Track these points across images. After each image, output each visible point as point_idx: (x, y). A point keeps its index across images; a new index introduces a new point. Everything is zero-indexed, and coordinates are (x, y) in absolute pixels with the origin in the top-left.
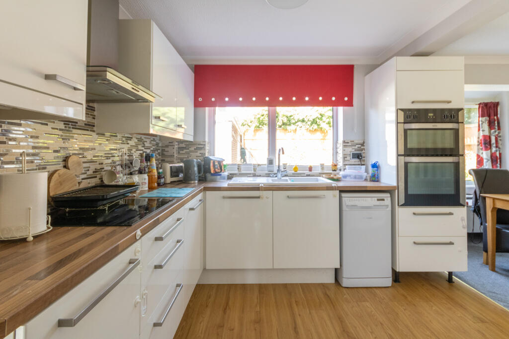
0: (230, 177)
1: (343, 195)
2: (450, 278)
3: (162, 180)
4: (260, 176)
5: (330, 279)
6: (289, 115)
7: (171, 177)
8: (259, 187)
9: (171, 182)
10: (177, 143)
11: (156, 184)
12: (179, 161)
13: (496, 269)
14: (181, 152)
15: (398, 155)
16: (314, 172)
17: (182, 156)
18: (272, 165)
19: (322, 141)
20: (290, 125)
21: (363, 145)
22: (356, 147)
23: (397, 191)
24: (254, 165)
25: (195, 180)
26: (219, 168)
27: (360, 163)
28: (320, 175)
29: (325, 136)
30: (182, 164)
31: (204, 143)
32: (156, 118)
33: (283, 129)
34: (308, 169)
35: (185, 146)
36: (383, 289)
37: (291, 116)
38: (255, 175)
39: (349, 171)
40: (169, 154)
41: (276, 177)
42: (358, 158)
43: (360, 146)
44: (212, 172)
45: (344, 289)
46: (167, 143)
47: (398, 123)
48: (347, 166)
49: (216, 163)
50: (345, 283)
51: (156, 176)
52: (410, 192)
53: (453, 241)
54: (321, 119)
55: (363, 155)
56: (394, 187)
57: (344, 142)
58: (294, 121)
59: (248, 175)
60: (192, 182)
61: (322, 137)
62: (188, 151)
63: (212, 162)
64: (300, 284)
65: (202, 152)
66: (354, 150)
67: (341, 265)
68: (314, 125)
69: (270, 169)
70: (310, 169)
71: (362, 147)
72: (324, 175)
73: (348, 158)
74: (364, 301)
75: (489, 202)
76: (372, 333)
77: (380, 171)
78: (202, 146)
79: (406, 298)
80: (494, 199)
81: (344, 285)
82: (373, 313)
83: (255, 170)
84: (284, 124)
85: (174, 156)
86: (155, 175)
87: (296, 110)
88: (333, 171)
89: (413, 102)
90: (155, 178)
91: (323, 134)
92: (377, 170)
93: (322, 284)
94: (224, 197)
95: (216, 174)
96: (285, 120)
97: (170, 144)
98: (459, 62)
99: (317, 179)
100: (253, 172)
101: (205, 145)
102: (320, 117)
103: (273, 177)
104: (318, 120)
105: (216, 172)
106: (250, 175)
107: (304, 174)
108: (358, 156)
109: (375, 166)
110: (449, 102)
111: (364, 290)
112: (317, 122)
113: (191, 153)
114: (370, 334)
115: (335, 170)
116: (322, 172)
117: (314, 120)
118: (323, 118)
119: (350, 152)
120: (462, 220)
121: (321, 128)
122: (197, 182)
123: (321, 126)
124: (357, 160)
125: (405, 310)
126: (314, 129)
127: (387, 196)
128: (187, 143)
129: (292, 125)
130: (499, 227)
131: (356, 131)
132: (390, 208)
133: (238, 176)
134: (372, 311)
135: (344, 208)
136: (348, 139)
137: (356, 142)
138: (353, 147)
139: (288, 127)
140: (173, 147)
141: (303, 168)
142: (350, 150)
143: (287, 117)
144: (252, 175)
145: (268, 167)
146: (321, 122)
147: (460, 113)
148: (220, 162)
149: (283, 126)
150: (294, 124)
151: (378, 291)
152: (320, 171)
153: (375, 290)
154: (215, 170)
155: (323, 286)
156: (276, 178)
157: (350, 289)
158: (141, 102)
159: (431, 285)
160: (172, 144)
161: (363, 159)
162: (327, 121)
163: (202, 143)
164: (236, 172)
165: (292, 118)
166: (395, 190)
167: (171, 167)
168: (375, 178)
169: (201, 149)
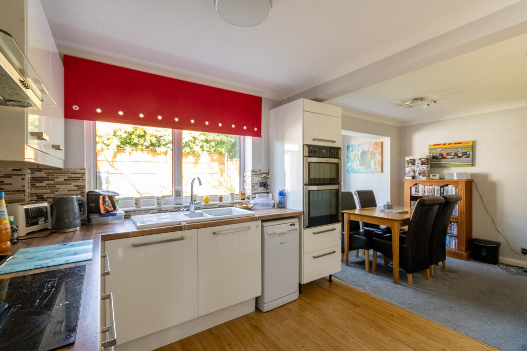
0: (128, 216)
1: (265, 224)
2: (330, 279)
3: (16, 235)
4: (167, 211)
5: (251, 309)
6: (159, 135)
7: (27, 226)
8: (181, 227)
9: (28, 234)
10: (29, 171)
11: (9, 243)
12: (35, 198)
13: (349, 264)
14: (37, 184)
15: (305, 185)
16: (224, 202)
17: (41, 191)
18: (179, 197)
19: (195, 164)
20: (159, 146)
21: (268, 174)
22: (263, 176)
23: (303, 216)
24: (158, 198)
25: (75, 226)
26: (110, 205)
27: (266, 191)
28: (233, 205)
29: (197, 160)
30: (45, 204)
31: (82, 171)
32: (33, 134)
33: (152, 150)
34: (218, 199)
35: (46, 176)
36: (294, 303)
37: (161, 137)
38: (160, 211)
39: (259, 200)
40: (14, 189)
41: (188, 210)
42: (264, 186)
43: (265, 175)
44: (102, 211)
45: (265, 314)
46: (9, 170)
47: (304, 156)
48: (257, 195)
49: (107, 199)
50: (266, 307)
51: (9, 229)
52: (311, 216)
53: (335, 250)
54: (194, 142)
55: (268, 183)
56: (301, 212)
57: (253, 171)
58: (164, 143)
59: (152, 211)
60: (71, 230)
61: (194, 161)
62: (52, 182)
63: (101, 197)
64: (224, 323)
65: (79, 183)
66: (261, 179)
67: (263, 292)
68: (186, 147)
69: (178, 201)
70: (221, 199)
71: (267, 176)
72: (237, 205)
73: (256, 187)
74: (286, 320)
75: (346, 216)
76: (303, 347)
77: (286, 198)
78: (79, 175)
79: (312, 305)
80: (349, 214)
81: (265, 311)
82: (296, 328)
83: (158, 204)
84: (152, 145)
85: (24, 191)
86: (7, 229)
87: (166, 131)
88: (242, 200)
89: (314, 140)
90: (7, 233)
91: (196, 158)
92: (284, 198)
93: (244, 316)
94: (135, 246)
95: (108, 213)
96: (154, 141)
97: (15, 172)
98: (338, 112)
99: (230, 209)
100: (155, 206)
101: (84, 173)
102: (193, 140)
103: (183, 211)
104: (191, 144)
105: (109, 211)
106: (154, 211)
107: (216, 205)
108: (264, 185)
109: (282, 194)
110: (334, 142)
111: (281, 308)
112: (189, 145)
113: (58, 186)
114: (301, 348)
115: (244, 199)
116: (232, 202)
117: (186, 143)
118: (196, 141)
119: (258, 181)
120: (339, 233)
121: (194, 152)
122: (78, 228)
123: (193, 150)
124: (263, 188)
125: (315, 315)
126: (187, 151)
127: (295, 221)
128: (51, 171)
129: (162, 146)
130: (351, 233)
131: (263, 160)
132: (298, 232)
133: (138, 214)
134: (295, 327)
135: (266, 236)
136: (256, 169)
137: (263, 171)
138: (261, 176)
139: (157, 149)
140: (23, 177)
141: (213, 198)
142: (258, 179)
143: (157, 138)
144: (156, 211)
145: (175, 199)
146: (194, 145)
147: (340, 150)
148: (111, 198)
149: (151, 148)
150: (164, 145)
151: (291, 306)
152: (230, 201)
153: (288, 305)
154: (105, 209)
155: (246, 317)
156: (188, 212)
157: (270, 312)
158: (13, 105)
159: (321, 288)
160: (19, 172)
161: (268, 187)
162: (201, 144)
163: (78, 171)
164: (133, 208)
165: (162, 138)
166: (301, 215)
167: (27, 211)
168: (282, 205)
169: (77, 179)
